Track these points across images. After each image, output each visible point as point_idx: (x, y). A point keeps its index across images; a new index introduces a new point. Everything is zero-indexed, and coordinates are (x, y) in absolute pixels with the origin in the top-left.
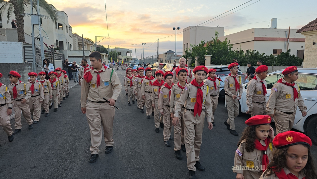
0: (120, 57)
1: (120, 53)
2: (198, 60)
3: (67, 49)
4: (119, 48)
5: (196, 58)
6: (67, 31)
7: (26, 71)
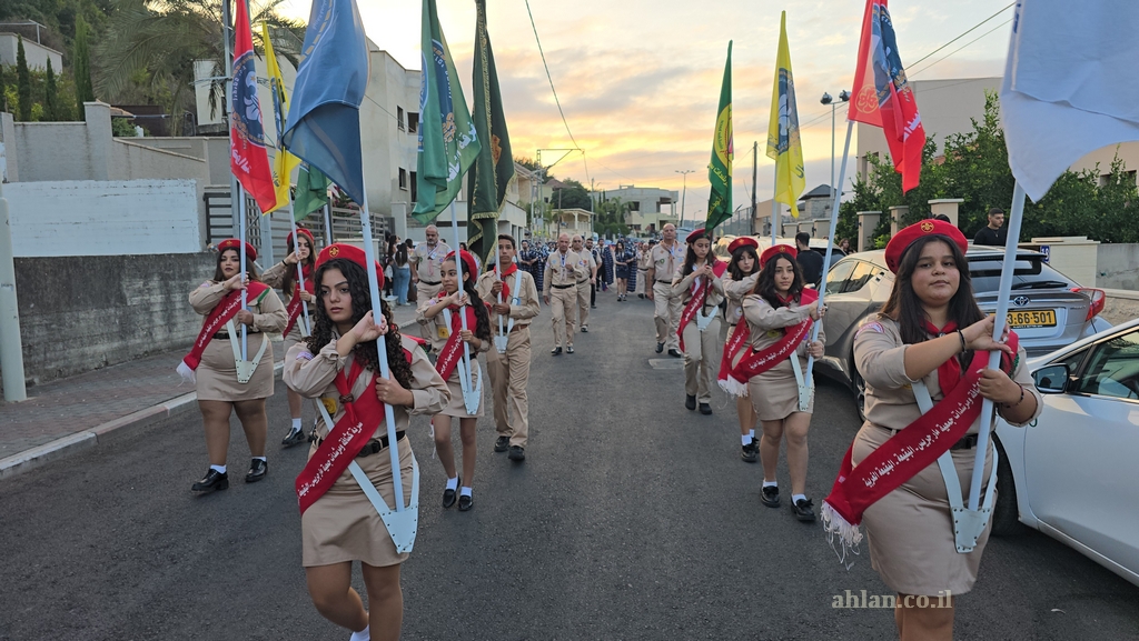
0: (635, 218)
1: (633, 205)
2: (902, 220)
5: (895, 214)
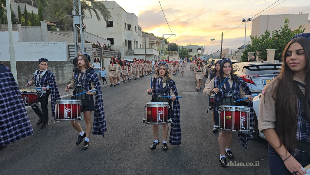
0: (191, 54)
1: (190, 50)
3: (135, 48)
4: (190, 45)
6: (136, 30)
7: (67, 68)
